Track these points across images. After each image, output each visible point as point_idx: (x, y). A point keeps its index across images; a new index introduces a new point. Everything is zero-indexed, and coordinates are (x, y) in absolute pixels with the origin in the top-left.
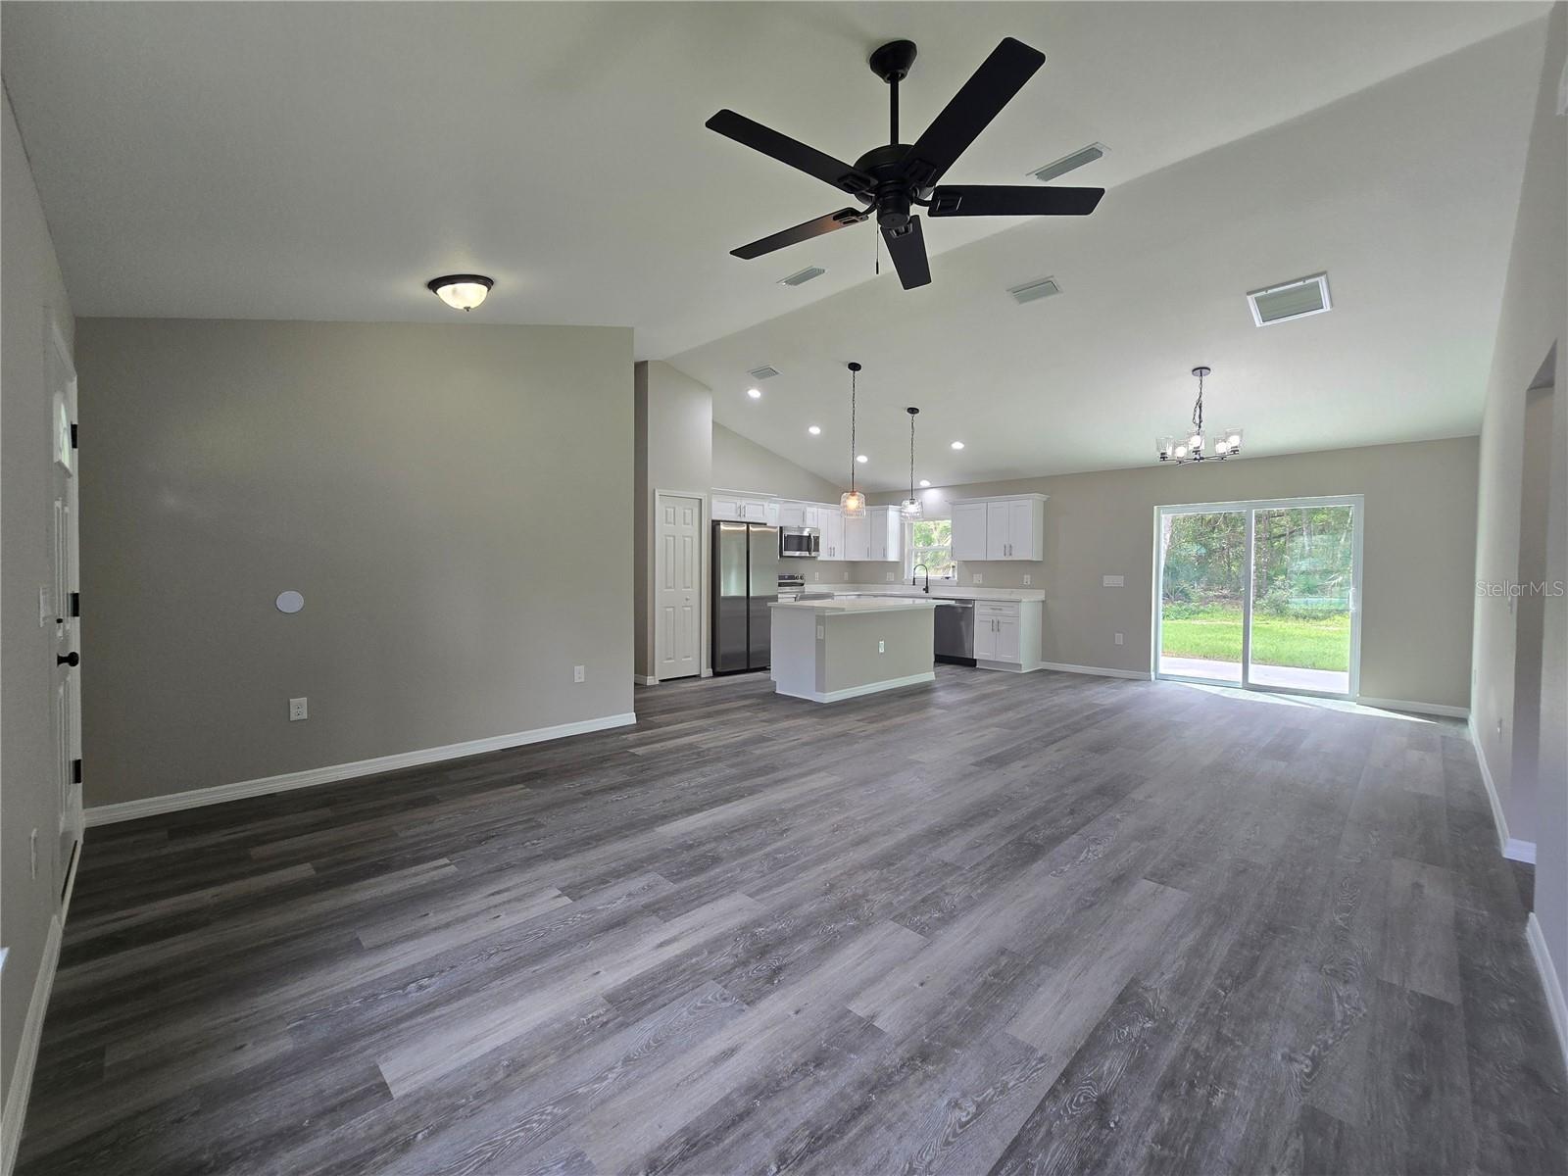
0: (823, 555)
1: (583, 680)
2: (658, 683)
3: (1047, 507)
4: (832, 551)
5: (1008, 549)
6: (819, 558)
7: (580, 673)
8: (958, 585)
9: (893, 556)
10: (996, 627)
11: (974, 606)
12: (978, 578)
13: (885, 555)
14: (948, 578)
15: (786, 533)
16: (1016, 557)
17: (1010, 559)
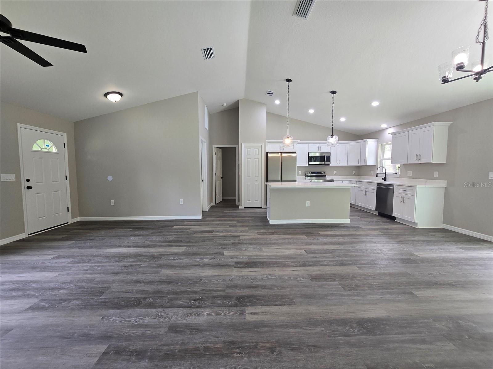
0: (333, 163)
1: (183, 203)
2: (244, 208)
3: (450, 128)
4: (339, 161)
5: (418, 157)
6: (331, 165)
7: (182, 201)
8: (400, 177)
9: (370, 162)
10: (403, 200)
11: (393, 188)
12: (409, 173)
13: (365, 163)
14: (396, 173)
15: (310, 155)
16: (423, 161)
17: (419, 162)
